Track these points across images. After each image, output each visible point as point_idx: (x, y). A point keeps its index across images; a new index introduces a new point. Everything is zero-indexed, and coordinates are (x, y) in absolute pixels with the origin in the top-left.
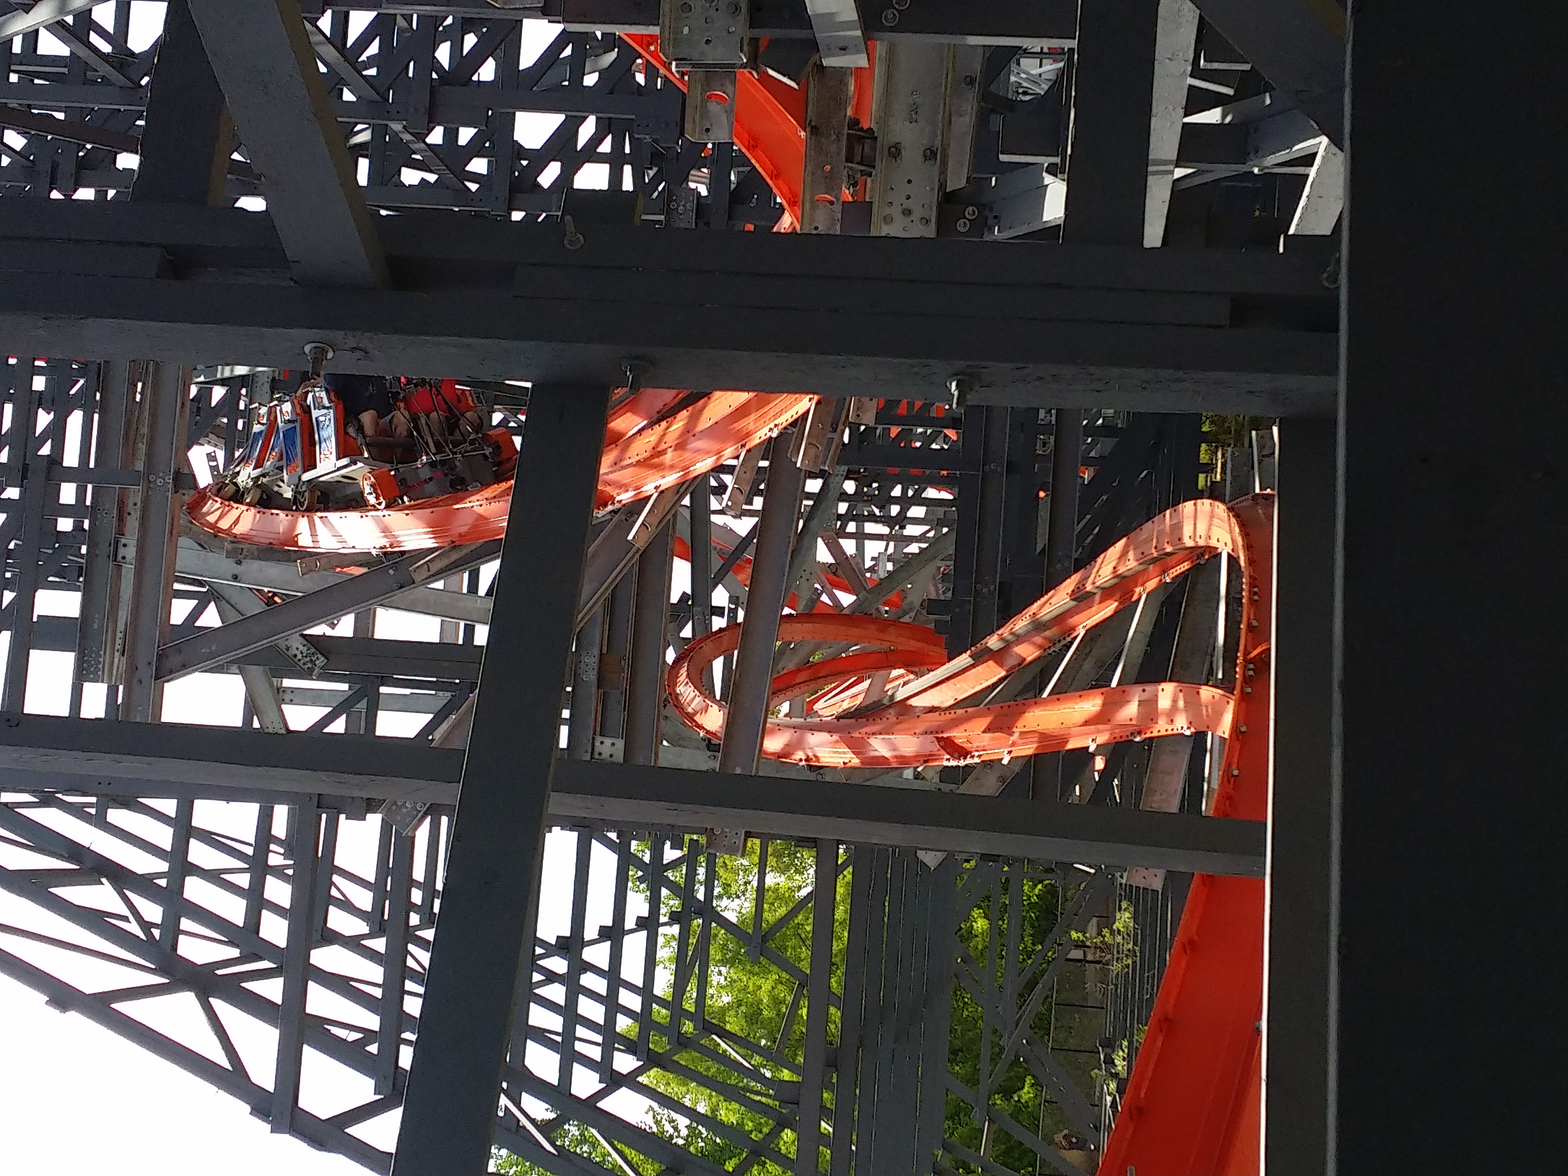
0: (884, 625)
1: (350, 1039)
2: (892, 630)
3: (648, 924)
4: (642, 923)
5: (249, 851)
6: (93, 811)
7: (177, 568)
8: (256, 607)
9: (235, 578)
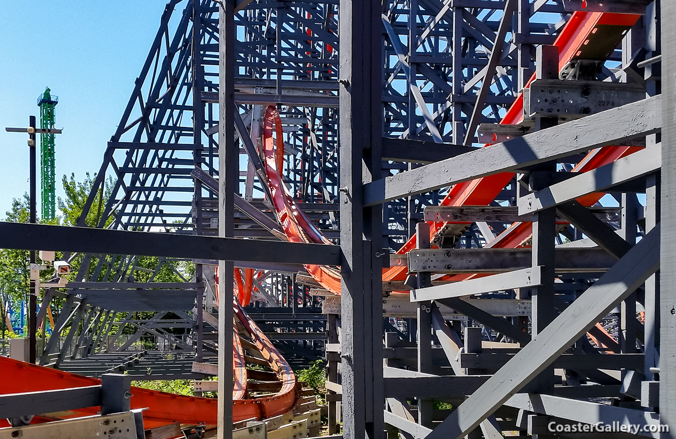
8: (246, 124)
9: (254, 120)
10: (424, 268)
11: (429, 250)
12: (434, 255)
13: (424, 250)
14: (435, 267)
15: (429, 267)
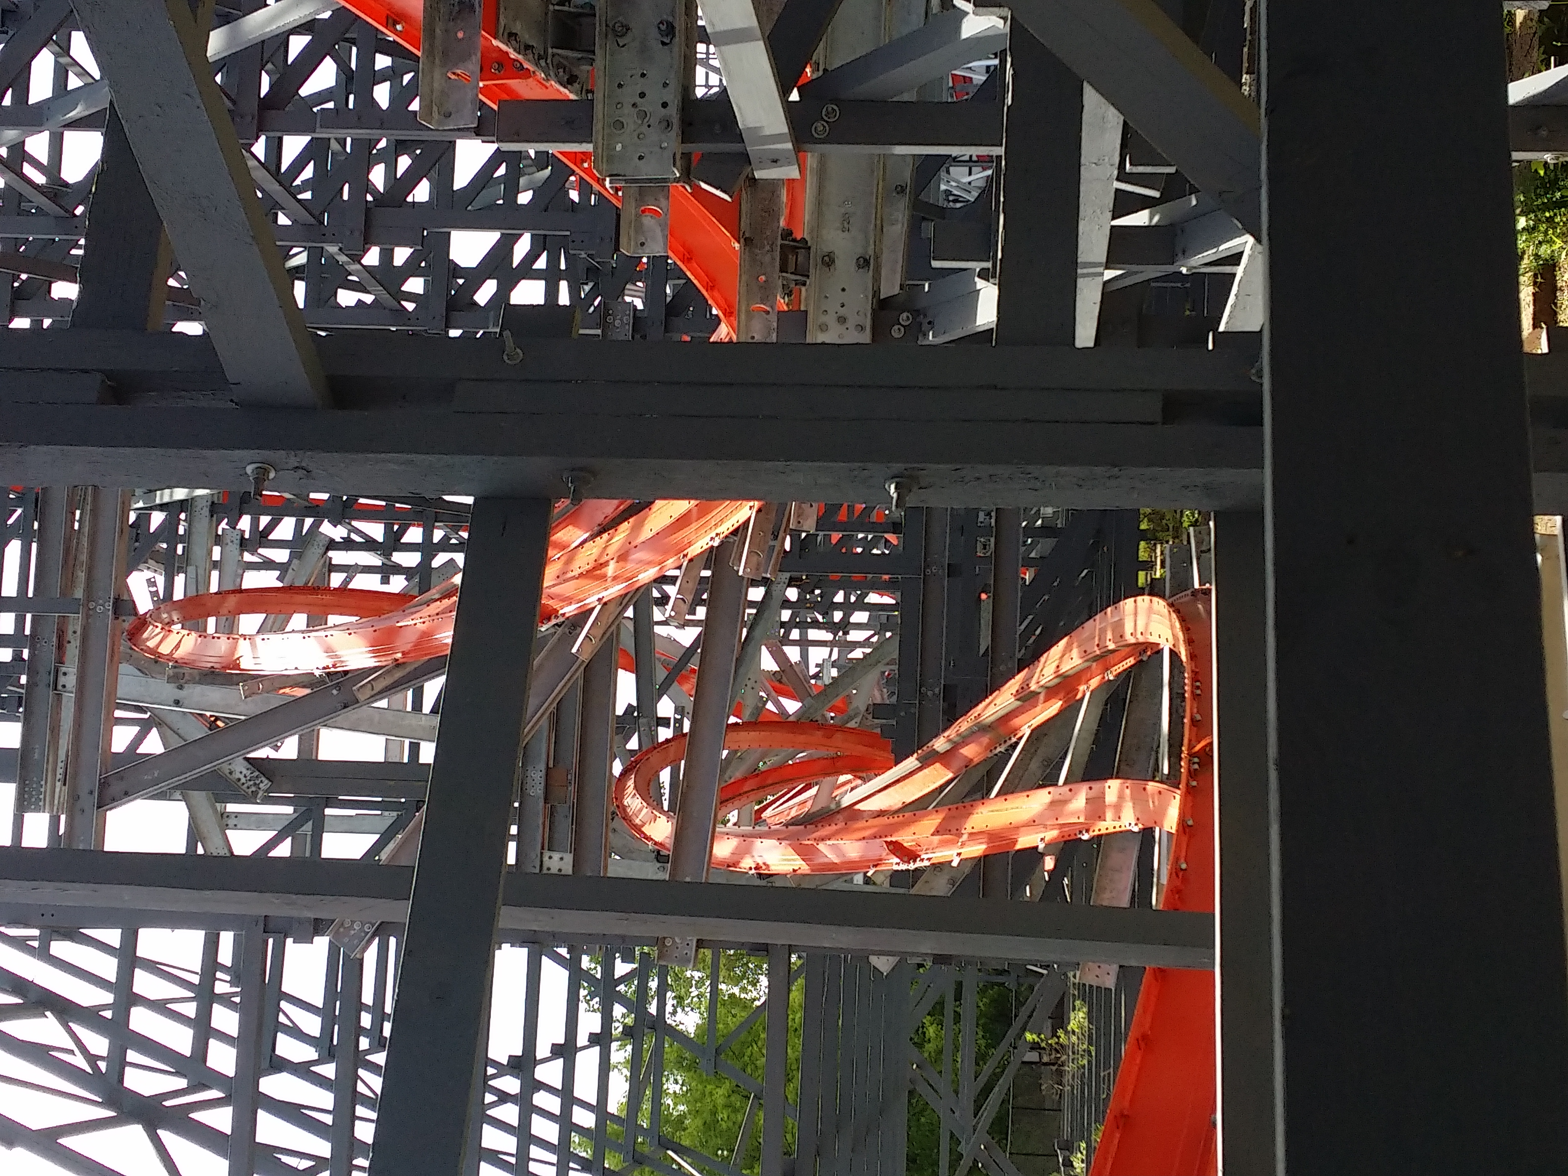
0: (829, 730)
1: (301, 1168)
2: (839, 736)
3: (601, 1040)
4: (594, 1039)
5: (195, 979)
6: (35, 944)
7: (118, 695)
8: (198, 731)
9: (177, 703)
10: (669, 125)
11: (598, 108)
12: (620, 86)
13: (598, 126)
14: (665, 85)
15: (665, 105)
